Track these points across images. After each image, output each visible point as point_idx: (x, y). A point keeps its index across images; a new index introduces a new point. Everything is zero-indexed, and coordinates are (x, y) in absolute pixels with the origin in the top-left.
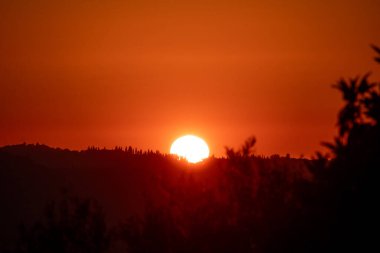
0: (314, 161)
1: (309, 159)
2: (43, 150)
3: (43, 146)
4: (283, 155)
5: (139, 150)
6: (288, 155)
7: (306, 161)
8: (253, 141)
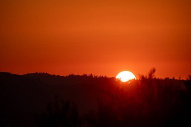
0: (188, 80)
1: (185, 79)
2: (46, 76)
3: (47, 74)
4: (171, 78)
5: (96, 75)
6: (174, 78)
7: (183, 81)
8: (154, 71)
